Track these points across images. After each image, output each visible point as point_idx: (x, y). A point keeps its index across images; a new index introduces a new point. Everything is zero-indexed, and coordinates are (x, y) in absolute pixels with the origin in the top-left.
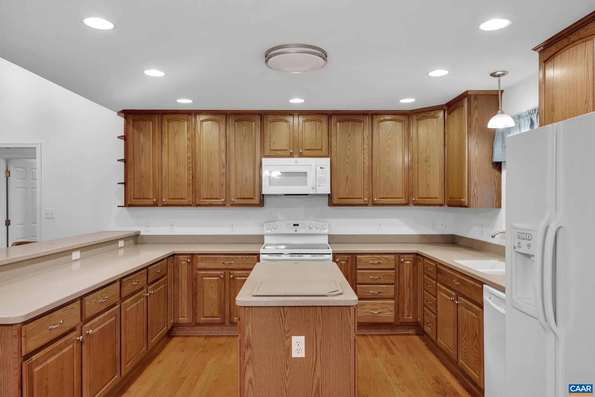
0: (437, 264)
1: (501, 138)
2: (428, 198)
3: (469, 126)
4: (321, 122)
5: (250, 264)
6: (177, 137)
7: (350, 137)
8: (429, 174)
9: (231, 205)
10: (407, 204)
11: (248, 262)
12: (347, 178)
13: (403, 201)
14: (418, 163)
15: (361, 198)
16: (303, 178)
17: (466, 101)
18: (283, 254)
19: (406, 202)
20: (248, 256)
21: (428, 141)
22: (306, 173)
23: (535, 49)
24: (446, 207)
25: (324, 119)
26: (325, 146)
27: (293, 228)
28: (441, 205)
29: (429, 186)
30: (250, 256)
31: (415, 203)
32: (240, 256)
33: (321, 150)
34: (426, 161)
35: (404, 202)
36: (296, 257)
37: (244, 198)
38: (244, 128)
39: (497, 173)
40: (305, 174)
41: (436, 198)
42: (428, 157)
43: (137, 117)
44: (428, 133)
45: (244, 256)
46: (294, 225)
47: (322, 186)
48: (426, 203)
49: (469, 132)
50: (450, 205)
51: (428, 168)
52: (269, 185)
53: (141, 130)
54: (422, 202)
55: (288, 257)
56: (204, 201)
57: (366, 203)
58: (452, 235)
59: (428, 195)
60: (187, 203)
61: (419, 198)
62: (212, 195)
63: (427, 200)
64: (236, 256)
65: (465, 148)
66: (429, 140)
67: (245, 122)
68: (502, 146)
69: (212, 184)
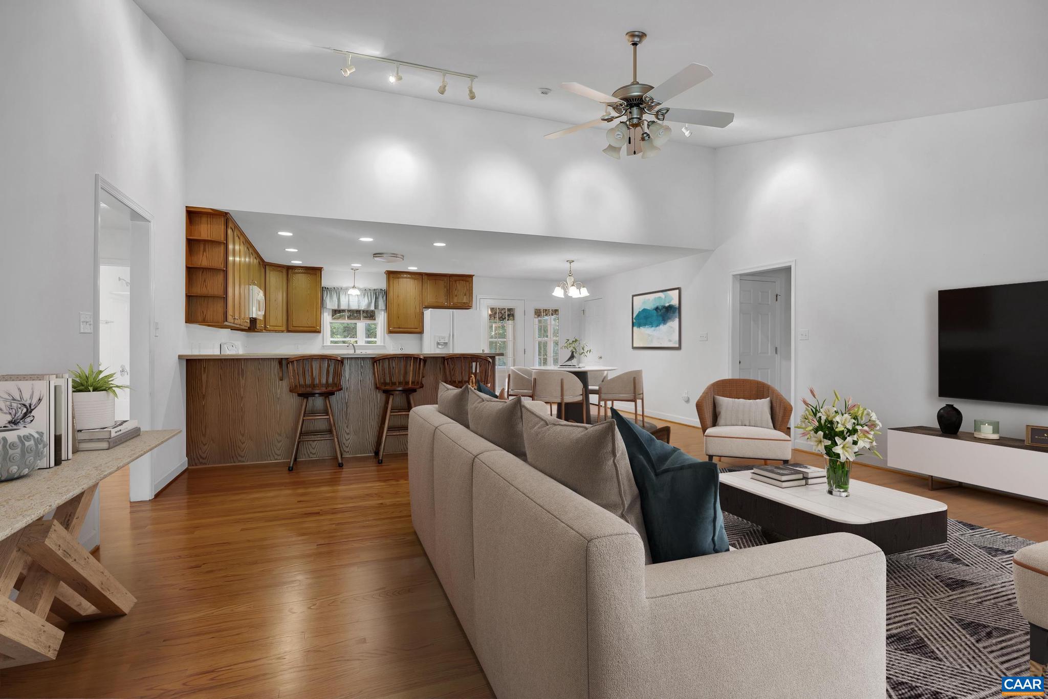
24: (285, 333)
28: (282, 331)
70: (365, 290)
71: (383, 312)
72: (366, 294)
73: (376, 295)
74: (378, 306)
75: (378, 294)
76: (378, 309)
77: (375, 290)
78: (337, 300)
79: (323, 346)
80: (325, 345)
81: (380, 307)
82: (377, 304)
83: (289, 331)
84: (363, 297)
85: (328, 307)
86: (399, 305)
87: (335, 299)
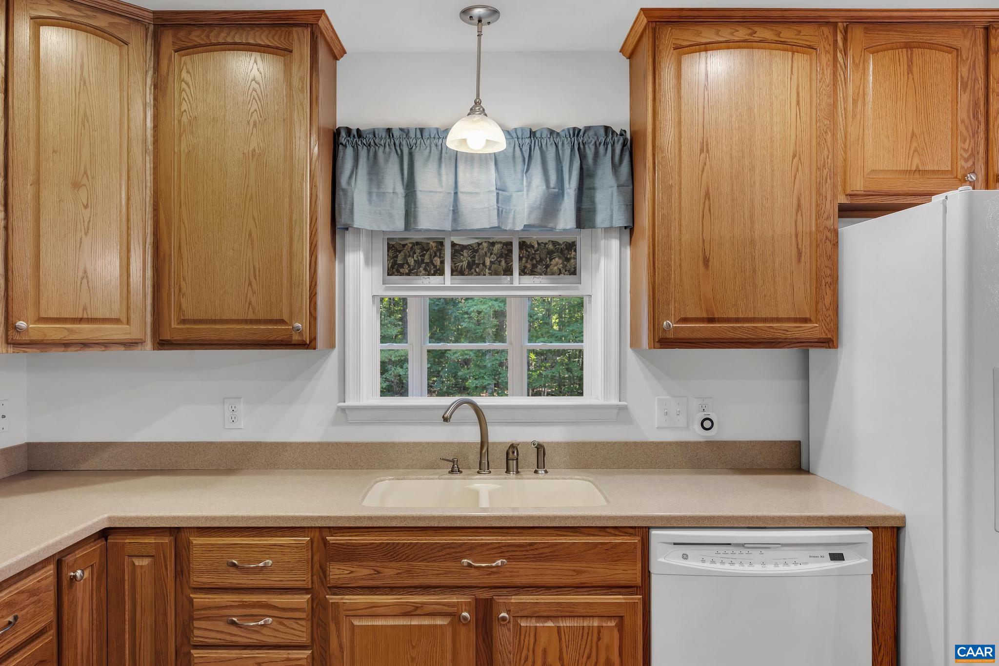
2: (80, 320)
8: (86, 233)
21: (85, 115)
24: (148, 353)
28: (130, 344)
29: (87, 277)
34: (76, 185)
41: (117, 320)
42: (85, 173)
44: (85, 84)
48: (74, 338)
51: (86, 213)
59: (85, 309)
63: (78, 326)
66: (88, 110)
70: (532, 134)
71: (615, 244)
72: (537, 153)
73: (583, 157)
74: (592, 211)
75: (590, 152)
76: (593, 226)
77: (576, 132)
78: (400, 190)
79: (343, 410)
80: (349, 403)
81: (601, 218)
82: (585, 205)
83: (162, 344)
84: (520, 166)
85: (356, 224)
86: (707, 195)
87: (393, 181)
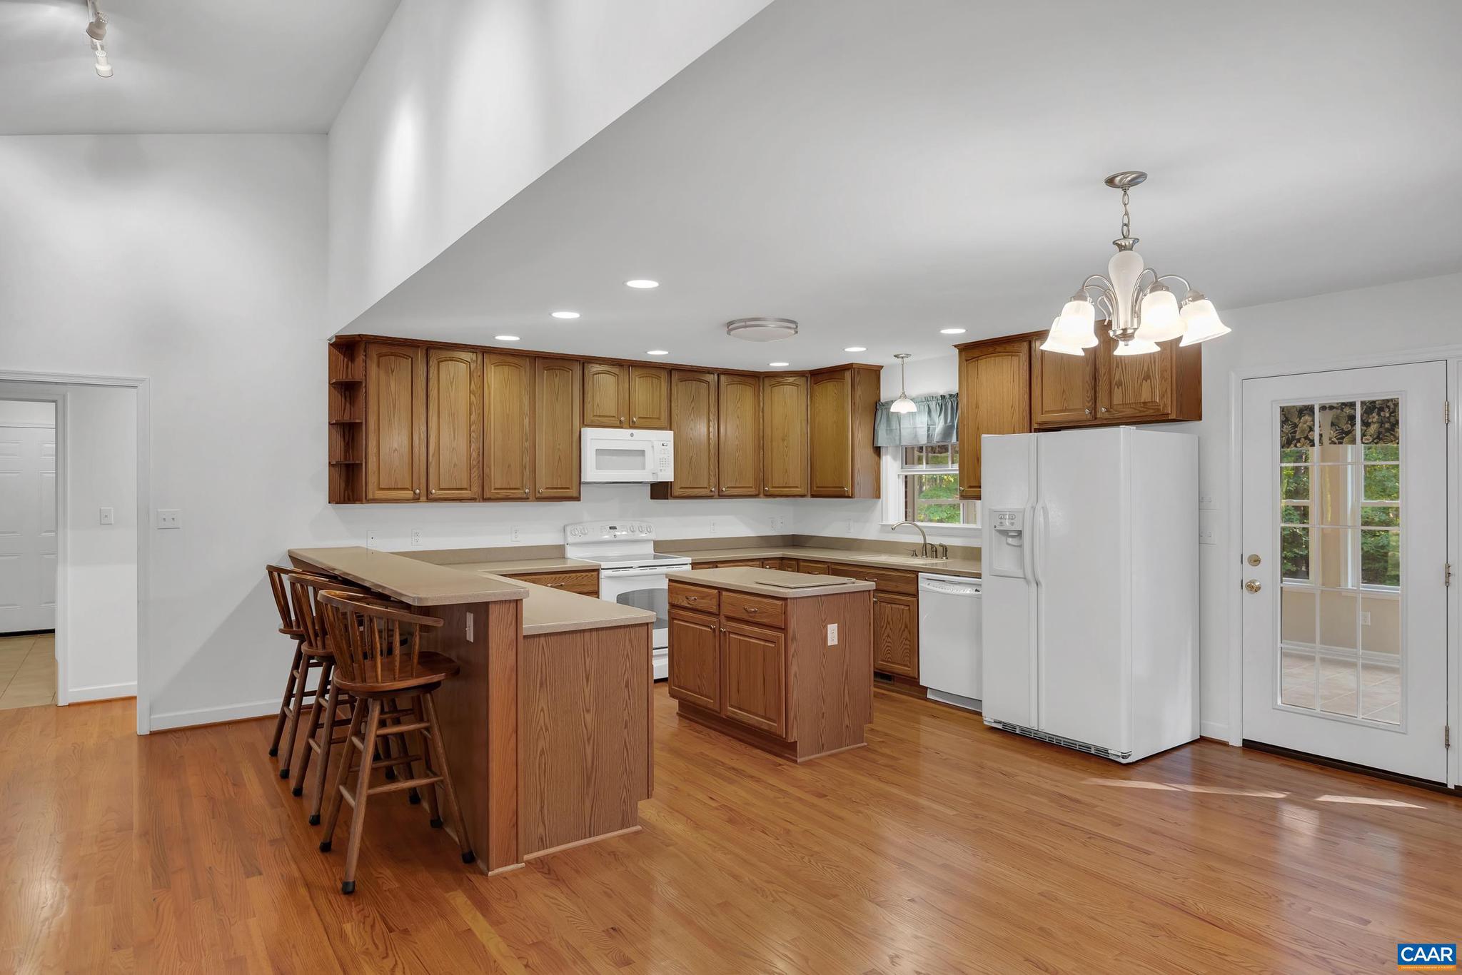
0: (829, 565)
1: (885, 420)
2: (785, 487)
3: (853, 404)
4: (659, 378)
5: (588, 585)
6: (454, 386)
7: (693, 403)
8: (786, 456)
9: (536, 499)
10: (756, 496)
11: (584, 583)
12: (691, 459)
13: (753, 491)
14: (772, 441)
15: (706, 488)
16: (639, 459)
17: (848, 375)
18: (632, 567)
19: (757, 493)
20: (584, 574)
21: (786, 415)
22: (644, 451)
23: (955, 346)
24: (809, 500)
25: (664, 375)
26: (664, 415)
27: (609, 532)
28: (803, 496)
29: (787, 472)
30: (587, 574)
31: (768, 494)
32: (574, 575)
33: (659, 419)
34: (783, 440)
35: (754, 493)
36: (648, 571)
37: (556, 488)
38: (557, 380)
39: (876, 458)
40: (642, 453)
41: (797, 487)
42: (785, 434)
43: (385, 350)
44: (786, 403)
45: (579, 574)
46: (610, 528)
47: (665, 470)
48: (782, 493)
49: (853, 411)
50: (813, 496)
51: (786, 449)
52: (597, 469)
53: (393, 372)
54: (777, 493)
55: (638, 571)
56: (497, 493)
57: (712, 494)
58: (793, 535)
59: (786, 483)
60: (470, 496)
61: (773, 487)
62: (508, 483)
63: (784, 489)
64: (568, 575)
65: (848, 431)
66: (787, 413)
67: (557, 372)
68: (887, 430)
69: (509, 466)
